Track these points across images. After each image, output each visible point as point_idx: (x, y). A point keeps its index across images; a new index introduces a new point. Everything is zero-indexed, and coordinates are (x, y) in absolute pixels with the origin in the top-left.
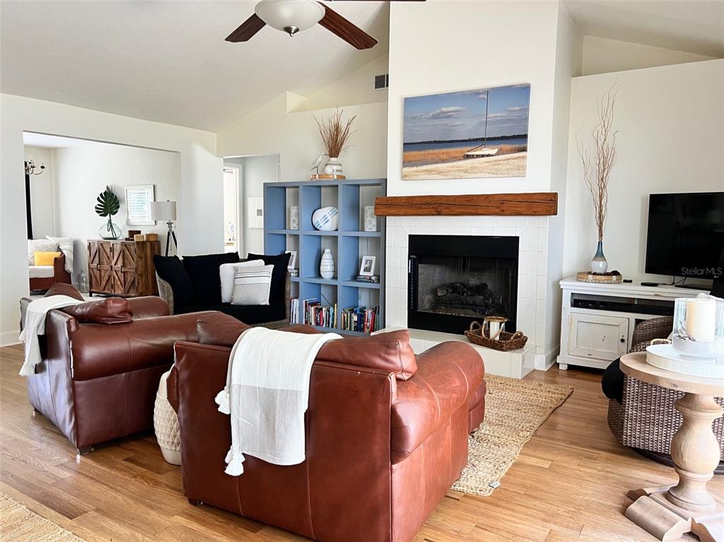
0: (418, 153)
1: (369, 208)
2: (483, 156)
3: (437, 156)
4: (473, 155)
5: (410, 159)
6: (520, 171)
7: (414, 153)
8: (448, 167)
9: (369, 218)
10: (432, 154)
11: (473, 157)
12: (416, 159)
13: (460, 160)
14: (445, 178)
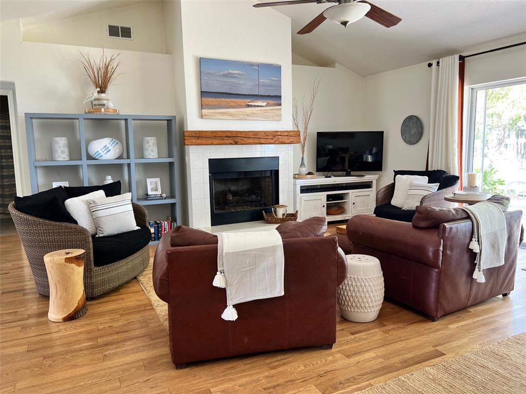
0: (214, 99)
1: (151, 139)
2: (258, 106)
3: (229, 104)
4: (252, 105)
5: (207, 103)
6: (278, 118)
7: (211, 99)
8: (236, 112)
9: (152, 147)
10: (224, 101)
11: (251, 106)
12: (212, 104)
13: (243, 107)
14: (234, 119)
